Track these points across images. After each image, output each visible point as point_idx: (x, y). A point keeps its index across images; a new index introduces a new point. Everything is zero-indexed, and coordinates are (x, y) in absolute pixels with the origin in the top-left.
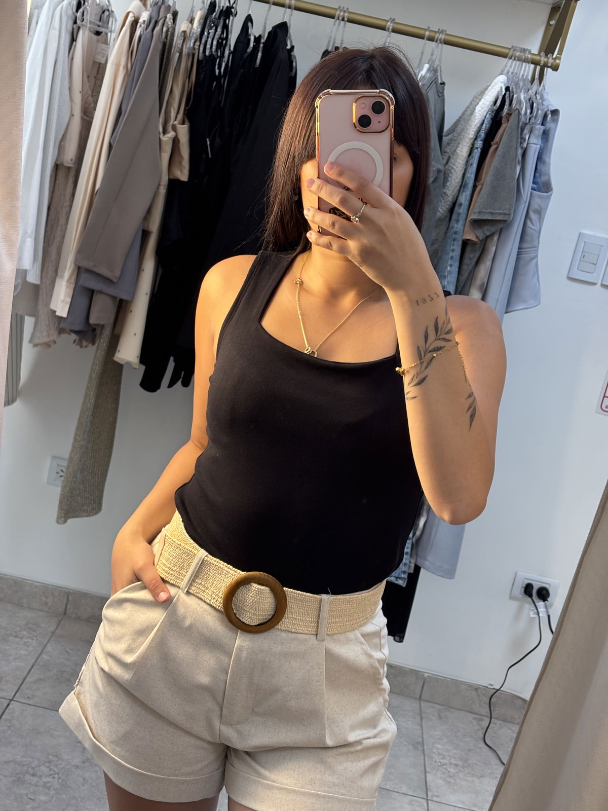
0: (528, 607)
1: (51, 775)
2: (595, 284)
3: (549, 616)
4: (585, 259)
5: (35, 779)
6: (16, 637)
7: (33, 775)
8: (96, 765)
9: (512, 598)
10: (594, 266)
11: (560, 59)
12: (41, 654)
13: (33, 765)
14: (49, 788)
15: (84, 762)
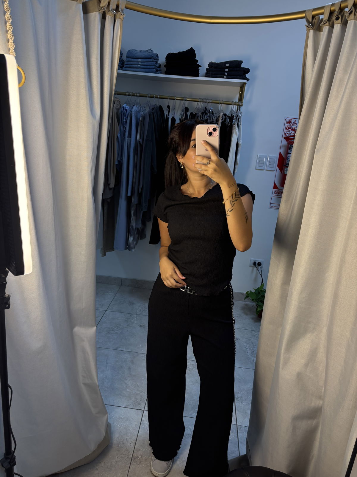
0: (255, 269)
1: (117, 330)
2: (264, 170)
3: (261, 271)
4: (260, 163)
5: (113, 332)
6: (107, 293)
7: (112, 331)
8: (131, 326)
9: (250, 266)
10: (263, 165)
11: (243, 102)
12: (114, 297)
13: (113, 328)
14: (117, 334)
15: (127, 326)
